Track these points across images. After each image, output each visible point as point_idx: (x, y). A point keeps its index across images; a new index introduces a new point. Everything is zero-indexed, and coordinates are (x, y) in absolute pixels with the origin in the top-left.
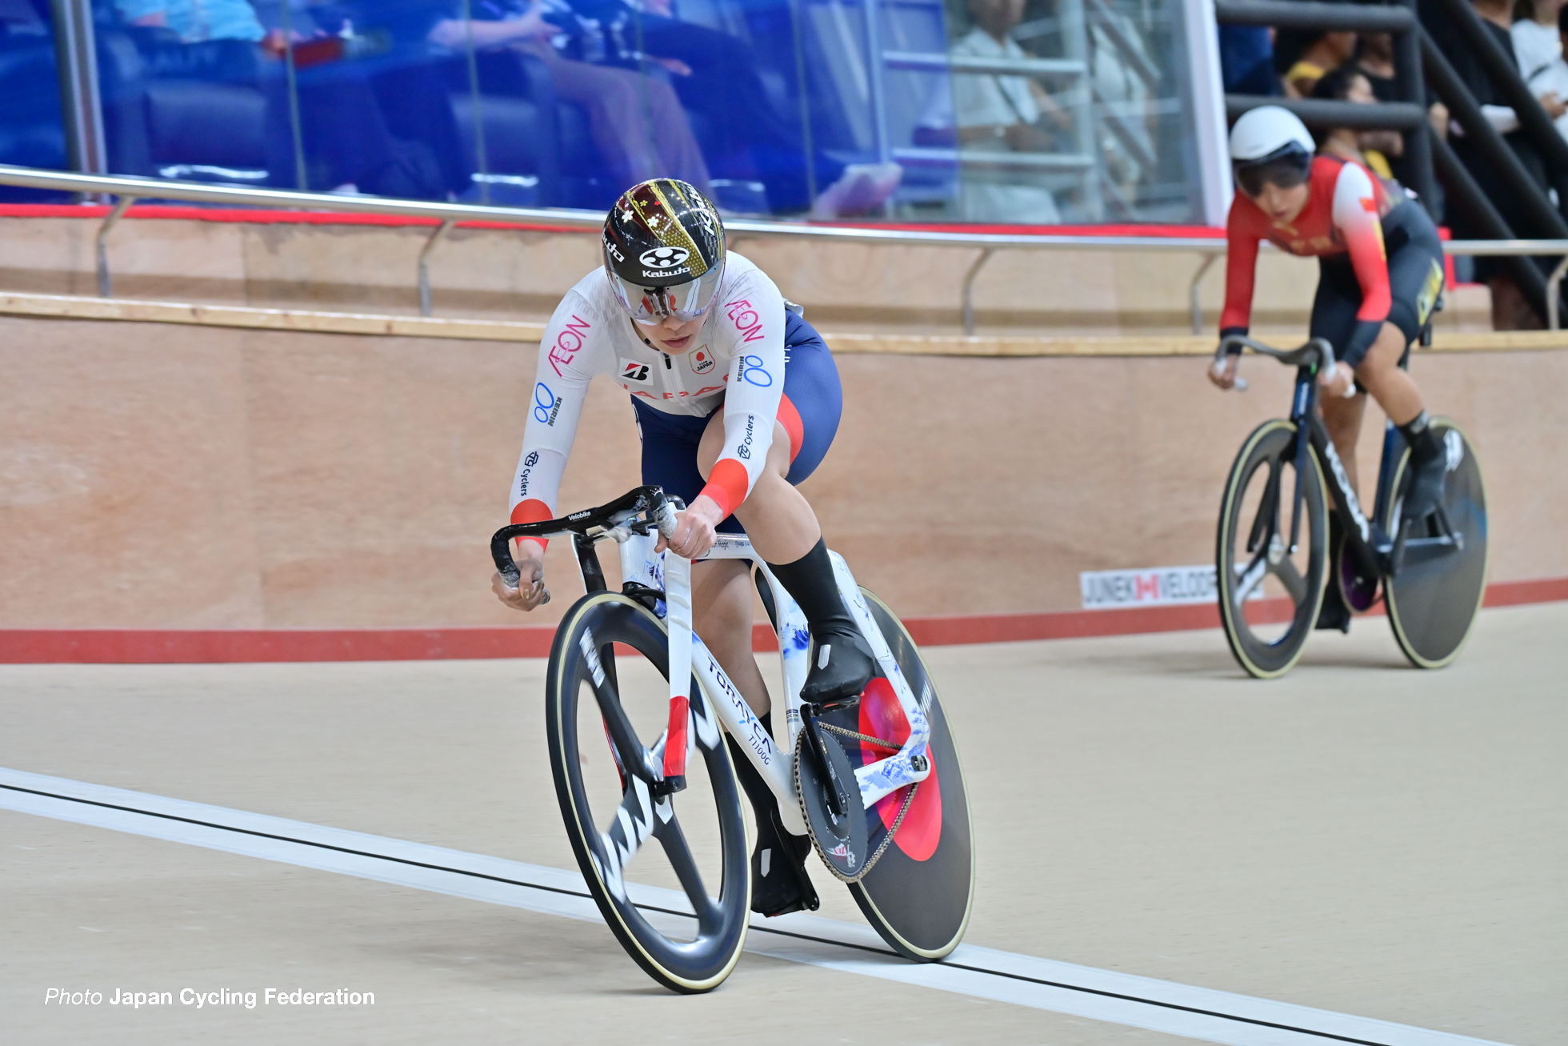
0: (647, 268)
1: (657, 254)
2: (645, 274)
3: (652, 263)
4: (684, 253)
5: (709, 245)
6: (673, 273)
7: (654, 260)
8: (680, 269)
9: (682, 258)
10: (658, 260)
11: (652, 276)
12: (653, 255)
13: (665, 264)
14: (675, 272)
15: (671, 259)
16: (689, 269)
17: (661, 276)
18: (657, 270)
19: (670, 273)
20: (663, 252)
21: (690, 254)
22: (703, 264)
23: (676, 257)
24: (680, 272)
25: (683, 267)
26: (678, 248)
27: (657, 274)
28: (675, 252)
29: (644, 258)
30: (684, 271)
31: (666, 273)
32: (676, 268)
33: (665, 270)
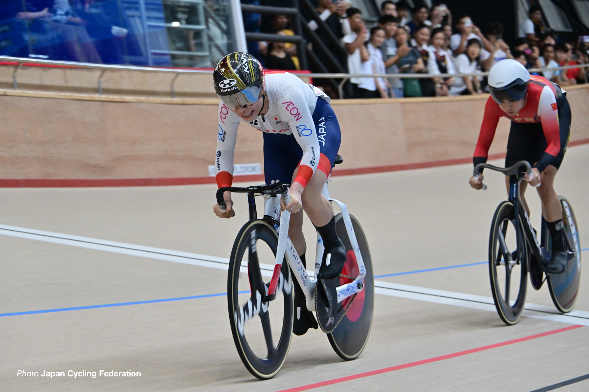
0: (222, 88)
1: (224, 83)
2: (222, 91)
3: (223, 86)
4: (234, 81)
5: (246, 77)
6: (231, 89)
7: (223, 85)
8: (233, 88)
9: (233, 83)
10: (225, 85)
11: (224, 91)
12: (223, 83)
13: (227, 86)
14: (232, 89)
15: (229, 84)
16: (237, 87)
17: (227, 91)
18: (225, 89)
19: (230, 89)
20: (226, 81)
21: (237, 81)
22: (243, 85)
23: (231, 83)
24: (234, 89)
25: (234, 87)
26: (232, 79)
27: (225, 90)
28: (231, 81)
29: (221, 84)
30: (235, 88)
31: (228, 90)
32: (232, 87)
33: (228, 88)
